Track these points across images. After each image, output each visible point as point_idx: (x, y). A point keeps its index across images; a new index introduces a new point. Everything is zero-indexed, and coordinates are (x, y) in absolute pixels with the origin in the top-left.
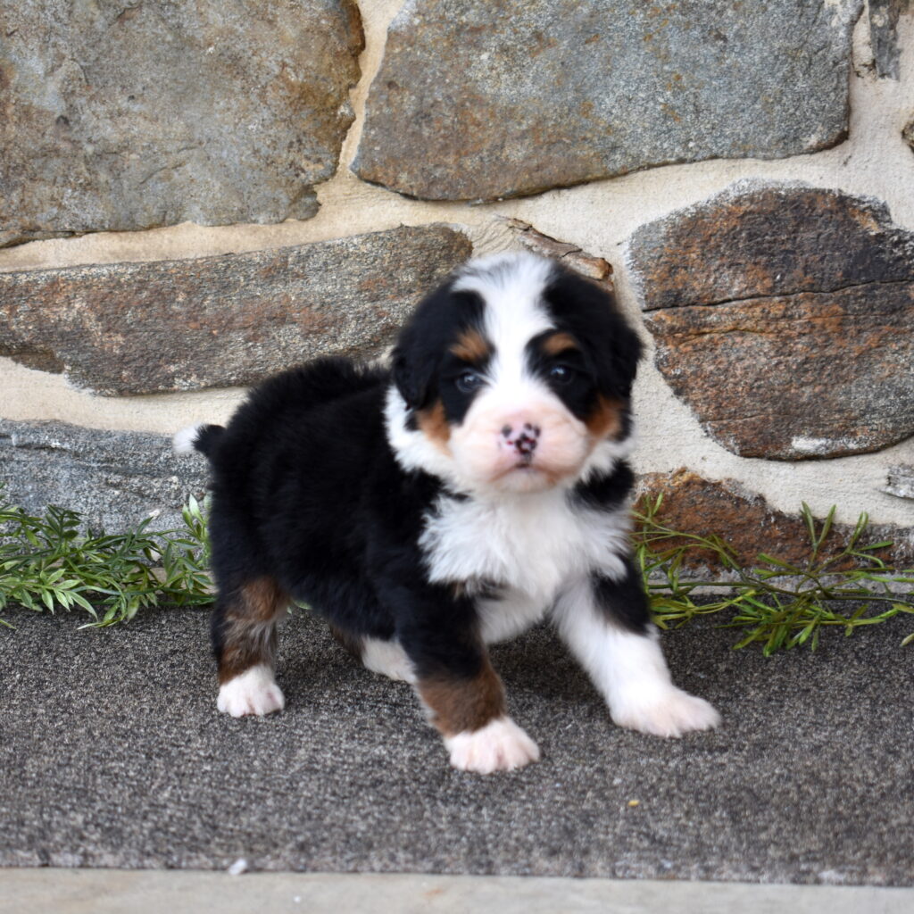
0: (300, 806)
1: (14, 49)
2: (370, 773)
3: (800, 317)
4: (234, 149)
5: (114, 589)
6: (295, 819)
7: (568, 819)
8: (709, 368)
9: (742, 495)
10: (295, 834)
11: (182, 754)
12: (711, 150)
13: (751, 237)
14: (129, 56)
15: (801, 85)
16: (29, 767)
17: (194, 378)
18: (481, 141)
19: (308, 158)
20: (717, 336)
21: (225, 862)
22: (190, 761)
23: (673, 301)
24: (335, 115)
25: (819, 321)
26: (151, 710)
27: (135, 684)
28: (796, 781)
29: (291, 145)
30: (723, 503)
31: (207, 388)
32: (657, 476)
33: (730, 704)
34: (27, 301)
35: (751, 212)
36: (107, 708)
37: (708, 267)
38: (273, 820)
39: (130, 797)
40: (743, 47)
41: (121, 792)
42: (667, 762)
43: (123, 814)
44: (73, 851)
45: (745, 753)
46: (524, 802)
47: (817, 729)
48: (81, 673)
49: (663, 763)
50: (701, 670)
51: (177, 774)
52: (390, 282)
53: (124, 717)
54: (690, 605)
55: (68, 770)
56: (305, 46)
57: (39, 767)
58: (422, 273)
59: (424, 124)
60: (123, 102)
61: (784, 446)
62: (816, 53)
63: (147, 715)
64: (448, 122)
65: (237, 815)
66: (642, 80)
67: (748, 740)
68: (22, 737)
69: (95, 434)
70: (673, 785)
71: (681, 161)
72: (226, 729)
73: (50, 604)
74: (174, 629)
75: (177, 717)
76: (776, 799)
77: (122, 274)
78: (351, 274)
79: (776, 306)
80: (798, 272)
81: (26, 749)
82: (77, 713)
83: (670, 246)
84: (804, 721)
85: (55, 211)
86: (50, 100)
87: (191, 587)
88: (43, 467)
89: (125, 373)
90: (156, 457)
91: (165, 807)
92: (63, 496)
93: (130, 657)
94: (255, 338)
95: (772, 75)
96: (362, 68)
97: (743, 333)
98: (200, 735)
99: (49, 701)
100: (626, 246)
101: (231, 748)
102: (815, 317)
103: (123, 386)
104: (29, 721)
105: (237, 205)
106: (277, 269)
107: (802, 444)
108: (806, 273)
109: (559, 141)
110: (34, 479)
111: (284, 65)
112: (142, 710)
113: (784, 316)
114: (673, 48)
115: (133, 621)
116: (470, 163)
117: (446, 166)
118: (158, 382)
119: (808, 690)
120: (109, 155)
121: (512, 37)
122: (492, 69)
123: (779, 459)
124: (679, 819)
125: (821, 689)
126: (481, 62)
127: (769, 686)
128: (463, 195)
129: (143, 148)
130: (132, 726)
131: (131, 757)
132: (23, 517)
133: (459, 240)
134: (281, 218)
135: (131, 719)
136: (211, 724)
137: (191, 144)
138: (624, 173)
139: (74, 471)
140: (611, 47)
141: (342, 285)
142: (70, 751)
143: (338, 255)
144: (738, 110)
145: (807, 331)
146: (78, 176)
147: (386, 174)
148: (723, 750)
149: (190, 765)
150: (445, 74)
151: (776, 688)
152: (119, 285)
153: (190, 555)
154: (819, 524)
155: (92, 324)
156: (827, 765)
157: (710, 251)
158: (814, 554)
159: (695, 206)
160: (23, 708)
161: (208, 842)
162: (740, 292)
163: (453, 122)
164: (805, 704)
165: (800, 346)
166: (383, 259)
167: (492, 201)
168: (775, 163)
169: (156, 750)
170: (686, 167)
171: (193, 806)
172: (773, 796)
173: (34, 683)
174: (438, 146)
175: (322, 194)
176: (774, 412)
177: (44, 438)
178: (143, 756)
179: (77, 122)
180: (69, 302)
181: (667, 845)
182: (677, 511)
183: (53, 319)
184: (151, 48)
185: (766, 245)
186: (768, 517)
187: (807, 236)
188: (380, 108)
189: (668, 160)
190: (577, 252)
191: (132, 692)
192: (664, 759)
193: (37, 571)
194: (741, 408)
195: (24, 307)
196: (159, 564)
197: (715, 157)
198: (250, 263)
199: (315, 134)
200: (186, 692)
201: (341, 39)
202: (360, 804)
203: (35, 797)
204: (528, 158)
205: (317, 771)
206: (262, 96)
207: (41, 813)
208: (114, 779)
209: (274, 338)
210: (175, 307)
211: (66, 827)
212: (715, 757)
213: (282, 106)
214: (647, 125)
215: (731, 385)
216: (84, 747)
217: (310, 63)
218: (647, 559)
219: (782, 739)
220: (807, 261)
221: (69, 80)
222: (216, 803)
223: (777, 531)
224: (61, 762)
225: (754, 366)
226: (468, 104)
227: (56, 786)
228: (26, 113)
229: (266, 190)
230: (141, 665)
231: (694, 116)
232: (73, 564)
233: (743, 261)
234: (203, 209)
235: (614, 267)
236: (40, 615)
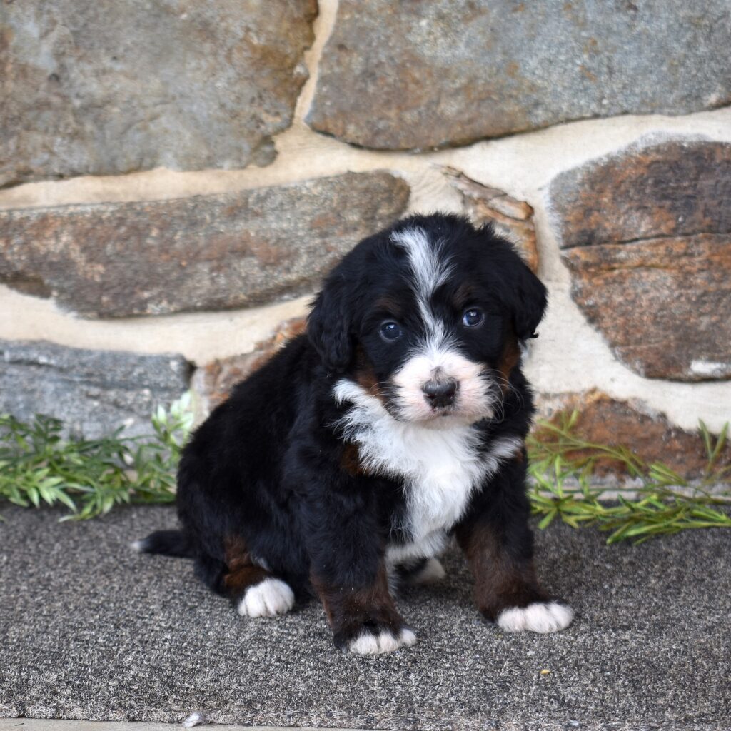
0: (249, 670)
1: (13, 15)
2: (312, 643)
3: (699, 254)
4: (203, 104)
5: (92, 486)
6: (243, 680)
7: (486, 684)
8: (618, 299)
9: (646, 412)
10: (243, 693)
11: (146, 625)
12: (622, 106)
13: (657, 183)
14: (112, 22)
15: (703, 50)
16: (11, 634)
17: (164, 304)
18: (420, 97)
19: (267, 111)
20: (625, 271)
21: (180, 716)
22: (152, 631)
23: (588, 239)
24: (291, 74)
25: (716, 259)
26: (120, 588)
27: (107, 567)
28: (691, 655)
29: (253, 100)
30: (629, 419)
31: (176, 312)
32: (571, 395)
33: (633, 590)
34: (20, 234)
35: (657, 162)
36: (81, 586)
37: (619, 210)
38: (224, 681)
39: (98, 659)
40: (652, 16)
41: (90, 655)
42: (576, 637)
43: (92, 674)
44: (47, 704)
45: (645, 631)
46: (448, 669)
47: (710, 612)
48: (60, 557)
49: (572, 638)
50: (607, 562)
51: (141, 641)
52: (338, 221)
53: (96, 594)
54: (599, 508)
55: (45, 637)
56: (266, 13)
57: (20, 634)
58: (366, 213)
59: (369, 82)
60: (107, 62)
61: (684, 369)
62: (716, 22)
63: (117, 592)
64: (390, 80)
65: (193, 676)
66: (562, 44)
67: (649, 621)
68: (6, 609)
69: (78, 352)
70: (581, 657)
71: (596, 116)
72: (186, 605)
73: (35, 499)
74: (143, 522)
75: (142, 594)
76: (672, 670)
77: (103, 212)
78: (304, 213)
79: (678, 244)
80: (699, 215)
81: (9, 619)
82: (55, 590)
83: (585, 191)
84: (699, 605)
85: (46, 157)
86: (44, 60)
87: (159, 485)
88: (32, 380)
89: (105, 299)
90: (130, 373)
91: (129, 668)
92: (49, 407)
93: (104, 544)
94: (219, 269)
95: (677, 40)
96: (316, 33)
97: (649, 268)
98: (162, 609)
99: (31, 580)
100: (546, 191)
101: (189, 621)
102: (713, 255)
103: (103, 310)
104: (13, 596)
105: (205, 153)
106: (239, 208)
107: (700, 367)
108: (705, 216)
109: (489, 98)
110: (24, 391)
111: (248, 30)
112: (113, 588)
113: (685, 254)
114: (590, 16)
115: (108, 515)
116: (409, 117)
117: (388, 118)
118: (133, 306)
119: (703, 580)
120: (94, 108)
121: (448, 6)
122: (430, 33)
123: (680, 380)
124: (586, 685)
125: (714, 579)
126: (420, 27)
127: (668, 576)
128: (403, 145)
129: (124, 102)
130: (103, 602)
131: (101, 627)
132: (14, 423)
133: (399, 185)
134: (243, 164)
135: (102, 595)
136: (172, 601)
137: (166, 99)
138: (545, 127)
139: (59, 385)
140: (535, 16)
141: (296, 223)
142: (47, 622)
143: (293, 196)
144: (647, 71)
145: (705, 267)
146: (67, 125)
147: (336, 126)
148: (626, 628)
149: (152, 634)
150: (388, 38)
151: (674, 578)
152: (101, 221)
153: (158, 459)
154: (714, 439)
155: (77, 256)
156: (719, 643)
157: (620, 196)
158: (709, 466)
159: (608, 156)
160: (9, 585)
161: (166, 698)
162: (646, 233)
163: (395, 80)
164: (700, 590)
165: (699, 281)
166: (332, 201)
167: (429, 150)
168: (679, 119)
169: (123, 621)
170: (600, 121)
171: (154, 668)
172: (670, 667)
173: (19, 565)
174: (381, 101)
175: (279, 143)
176: (676, 339)
177: (33, 355)
178: (112, 626)
179: (67, 79)
180: (57, 236)
181: (575, 707)
182: (588, 426)
183: (43, 250)
184: (132, 15)
185: (670, 191)
186: (669, 432)
187: (706, 183)
188: (331, 67)
189: (584, 115)
190: (503, 195)
191: (104, 573)
192: (573, 635)
193: (24, 471)
194: (647, 335)
195: (17, 240)
196: (132, 467)
197: (625, 113)
198: (215, 203)
199: (274, 90)
200: (151, 574)
201: (298, 7)
202: (302, 669)
203: (15, 658)
204: (460, 112)
205: (264, 641)
206: (229, 57)
207: (20, 672)
208: (85, 644)
209: (235, 269)
210: (150, 241)
211: (41, 683)
212: (619, 635)
213: (246, 66)
214: (566, 84)
215: (637, 315)
216: (60, 618)
217: (270, 28)
218: (562, 467)
219: (679, 620)
220: (706, 205)
221: (61, 42)
222: (174, 667)
223: (677, 444)
224: (40, 630)
225: (658, 298)
226: (408, 65)
227: (34, 649)
228: (23, 71)
229: (231, 140)
230: (113, 551)
231: (607, 76)
232: (57, 465)
233: (649, 205)
234: (176, 156)
235: (536, 210)
236: (26, 509)
